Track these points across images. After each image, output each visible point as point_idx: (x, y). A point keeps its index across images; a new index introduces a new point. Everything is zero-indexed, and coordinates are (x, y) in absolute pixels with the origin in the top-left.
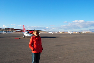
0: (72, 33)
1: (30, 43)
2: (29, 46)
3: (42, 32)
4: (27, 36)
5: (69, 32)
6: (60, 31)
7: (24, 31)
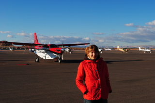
0: (149, 50)
1: (78, 77)
2: (78, 83)
3: (74, 48)
4: (44, 58)
5: (140, 49)
6: (120, 47)
7: (37, 47)
